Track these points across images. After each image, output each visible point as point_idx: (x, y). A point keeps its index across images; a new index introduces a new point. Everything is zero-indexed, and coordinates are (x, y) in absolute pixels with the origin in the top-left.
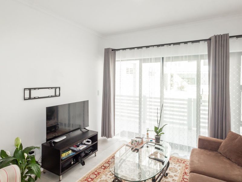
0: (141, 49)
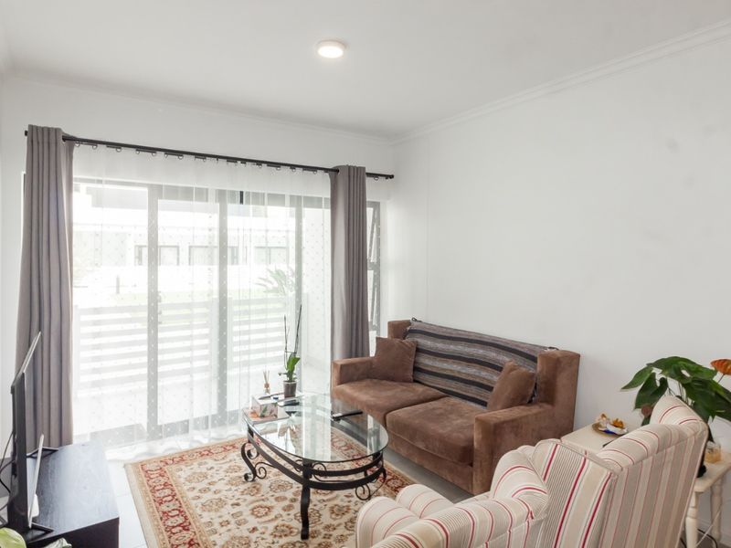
0: (150, 154)
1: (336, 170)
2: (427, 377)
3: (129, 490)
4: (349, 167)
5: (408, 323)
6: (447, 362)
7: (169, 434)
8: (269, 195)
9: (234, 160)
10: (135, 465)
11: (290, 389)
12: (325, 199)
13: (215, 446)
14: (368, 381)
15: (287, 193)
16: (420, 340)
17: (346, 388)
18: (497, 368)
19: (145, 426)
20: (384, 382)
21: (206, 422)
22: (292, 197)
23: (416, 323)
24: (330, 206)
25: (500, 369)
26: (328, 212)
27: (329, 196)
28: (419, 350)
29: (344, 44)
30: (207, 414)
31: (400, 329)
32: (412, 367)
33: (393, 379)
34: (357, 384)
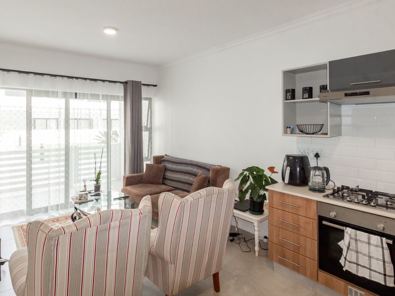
0: (26, 75)
1: (125, 83)
2: (168, 181)
3: (13, 237)
4: (133, 81)
5: (163, 157)
6: (177, 174)
7: (37, 213)
8: (90, 94)
9: (72, 78)
10: (18, 227)
11: (97, 188)
12: (121, 96)
13: (61, 217)
14: (141, 185)
15: (101, 94)
16: (166, 165)
17: (129, 188)
18: (195, 175)
19: (26, 210)
20: (148, 185)
21: (57, 207)
22: (103, 95)
23: (166, 157)
24: (123, 100)
25: (196, 175)
26: (123, 102)
27: (123, 95)
28: (166, 169)
29: (116, 29)
30: (58, 203)
31: (159, 160)
32: (162, 177)
33: (152, 183)
34: (135, 186)
